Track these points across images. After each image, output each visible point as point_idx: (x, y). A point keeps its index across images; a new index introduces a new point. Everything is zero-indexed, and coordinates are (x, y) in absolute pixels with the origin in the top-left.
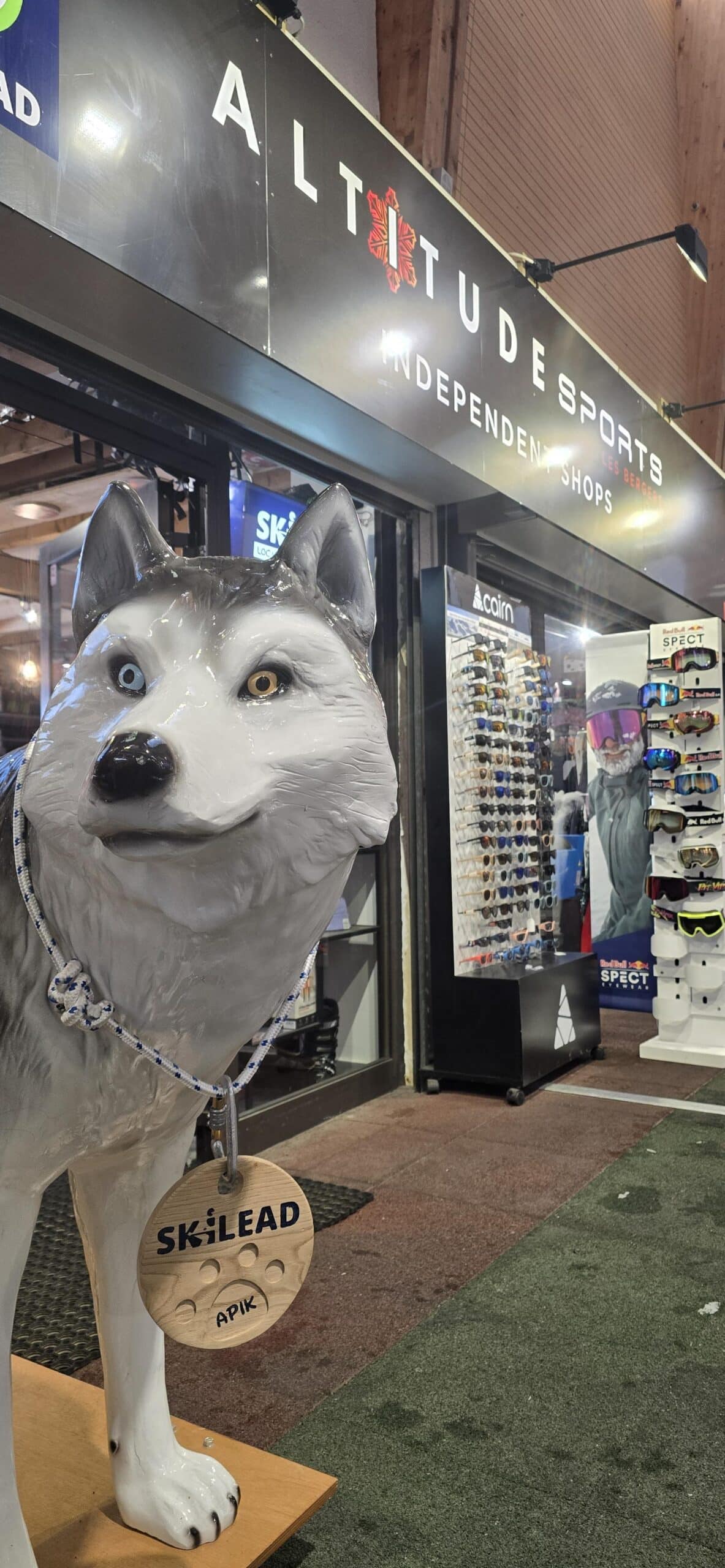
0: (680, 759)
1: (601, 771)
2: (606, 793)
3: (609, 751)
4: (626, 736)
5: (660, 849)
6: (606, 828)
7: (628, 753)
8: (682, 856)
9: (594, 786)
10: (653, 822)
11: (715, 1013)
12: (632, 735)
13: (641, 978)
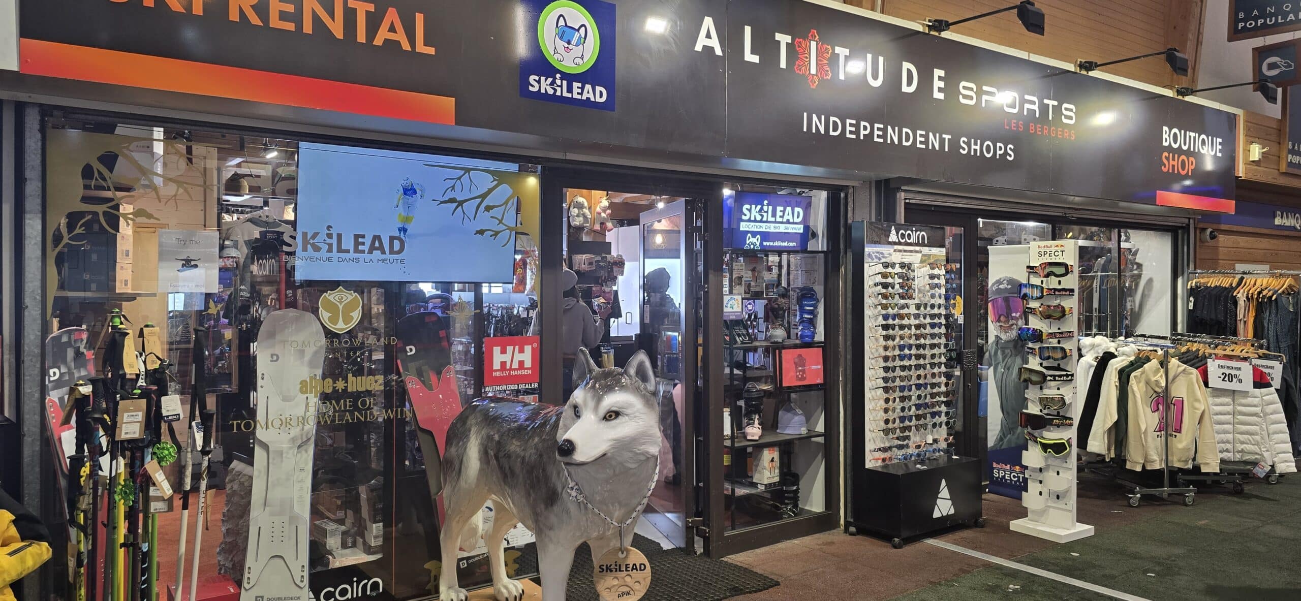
0: (1042, 335)
1: (997, 337)
2: (999, 352)
3: (1003, 324)
4: (1014, 315)
5: (1030, 394)
6: (999, 375)
7: (1015, 326)
8: (1041, 400)
9: (992, 347)
10: (1025, 376)
11: (1064, 506)
12: (1018, 315)
13: (1019, 477)
